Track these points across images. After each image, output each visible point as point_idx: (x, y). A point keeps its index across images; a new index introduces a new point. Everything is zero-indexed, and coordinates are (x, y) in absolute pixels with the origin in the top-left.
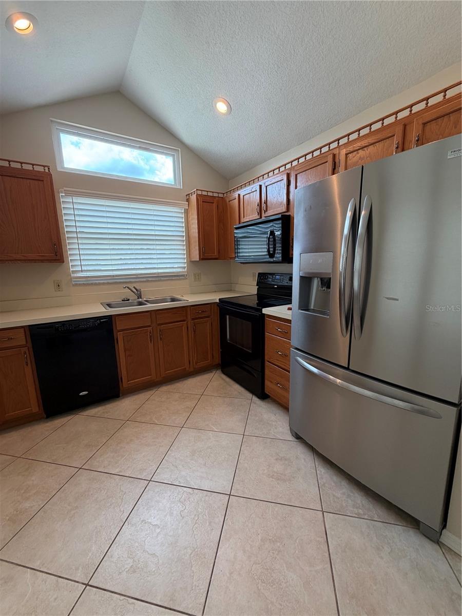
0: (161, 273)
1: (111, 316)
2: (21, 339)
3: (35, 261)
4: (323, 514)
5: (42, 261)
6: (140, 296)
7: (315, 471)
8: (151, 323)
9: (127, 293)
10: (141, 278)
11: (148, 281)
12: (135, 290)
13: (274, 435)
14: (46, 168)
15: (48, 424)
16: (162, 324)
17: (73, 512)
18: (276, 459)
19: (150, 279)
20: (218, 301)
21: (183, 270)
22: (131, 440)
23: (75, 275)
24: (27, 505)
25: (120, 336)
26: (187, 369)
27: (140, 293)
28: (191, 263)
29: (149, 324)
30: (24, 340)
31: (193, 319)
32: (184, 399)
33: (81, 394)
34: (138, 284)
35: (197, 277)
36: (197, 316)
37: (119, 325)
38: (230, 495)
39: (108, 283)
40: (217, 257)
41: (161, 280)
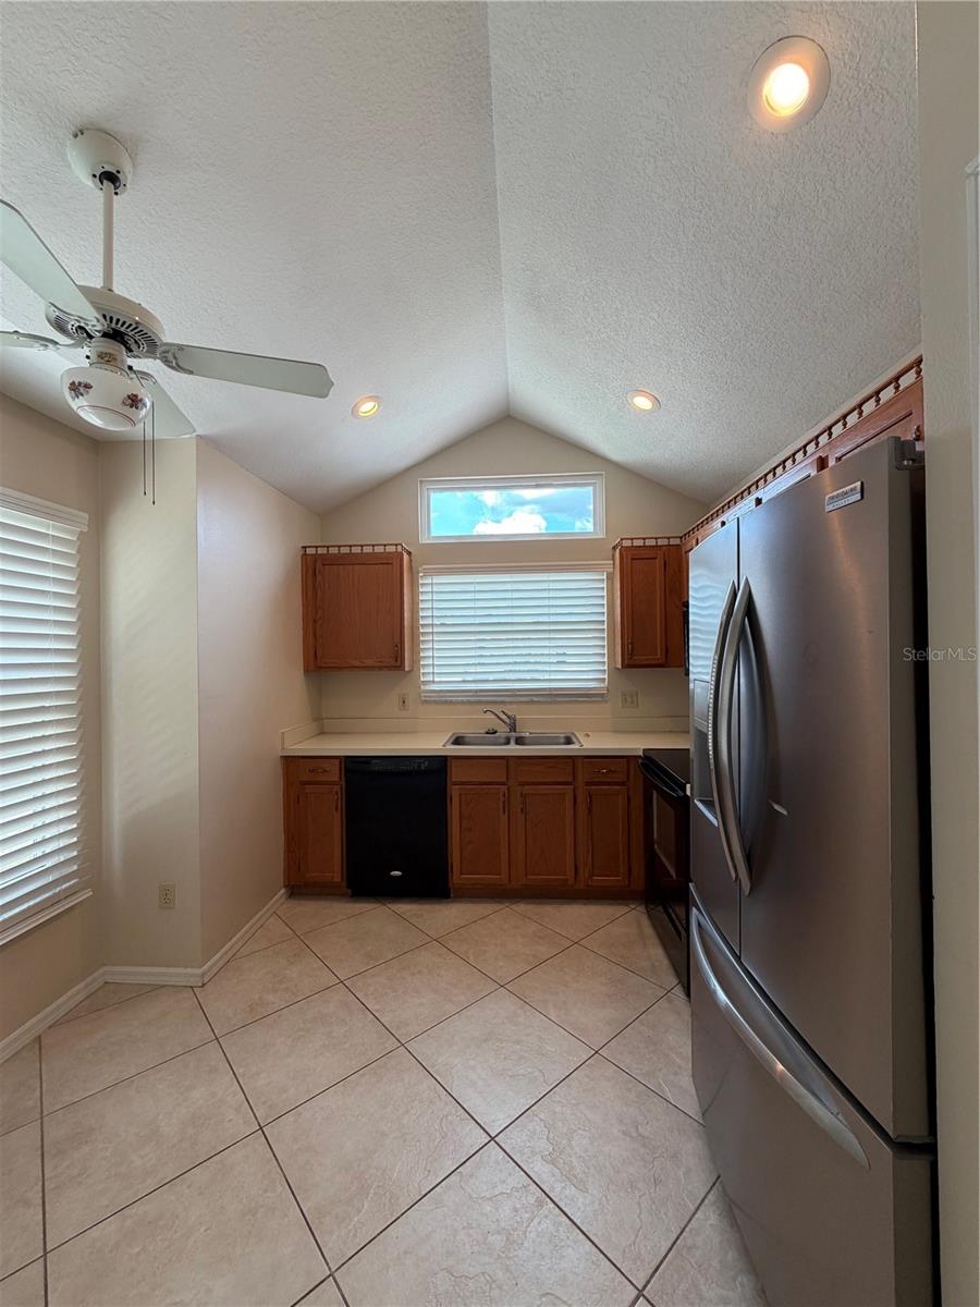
0: (556, 689)
1: (446, 757)
2: (334, 774)
3: (372, 668)
4: (637, 1298)
5: (380, 668)
6: (513, 728)
7: (693, 1208)
8: (507, 779)
9: (490, 721)
10: (521, 696)
11: (532, 702)
12: (504, 717)
13: (660, 1084)
14: (399, 547)
15: (347, 905)
16: (528, 784)
17: (301, 1033)
18: (624, 1133)
19: (536, 699)
20: (641, 753)
21: (602, 685)
22: (419, 972)
23: (427, 688)
24: (271, 998)
25: (454, 792)
26: (570, 883)
27: (514, 723)
28: (613, 671)
29: (504, 780)
30: (338, 775)
31: (588, 784)
32: (540, 937)
33: (393, 873)
34: (509, 706)
35: (629, 699)
36: (596, 780)
37: (456, 774)
38: (493, 1139)
39: (470, 702)
40: (662, 661)
41: (556, 703)
